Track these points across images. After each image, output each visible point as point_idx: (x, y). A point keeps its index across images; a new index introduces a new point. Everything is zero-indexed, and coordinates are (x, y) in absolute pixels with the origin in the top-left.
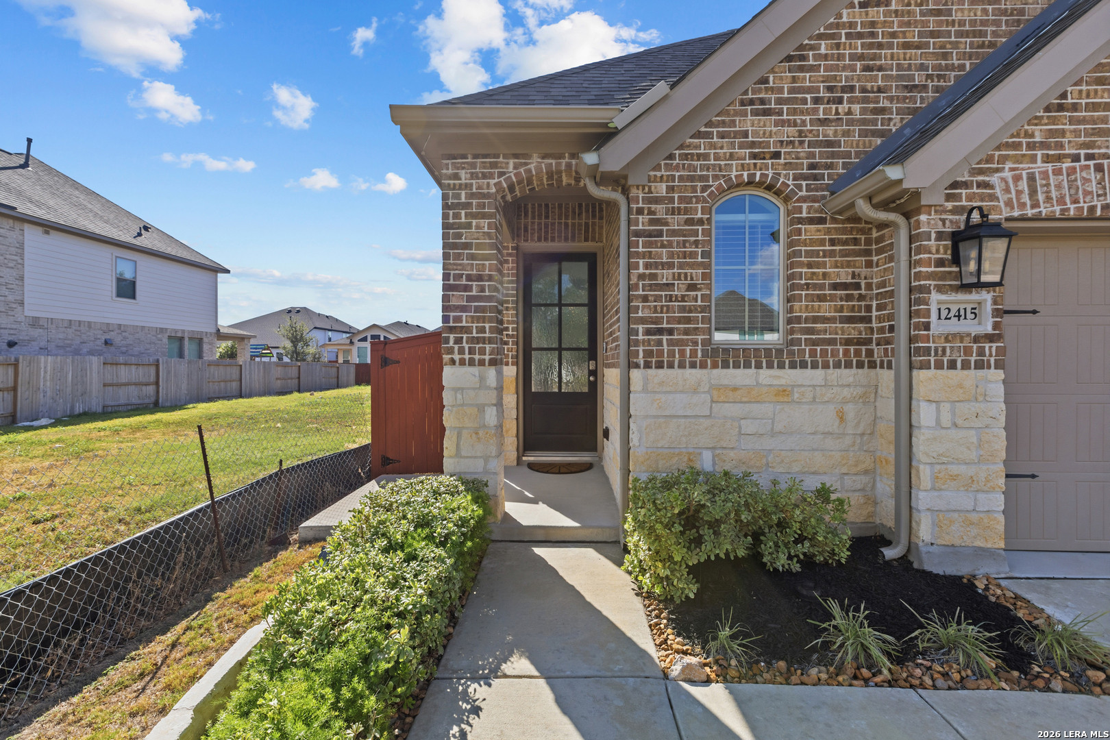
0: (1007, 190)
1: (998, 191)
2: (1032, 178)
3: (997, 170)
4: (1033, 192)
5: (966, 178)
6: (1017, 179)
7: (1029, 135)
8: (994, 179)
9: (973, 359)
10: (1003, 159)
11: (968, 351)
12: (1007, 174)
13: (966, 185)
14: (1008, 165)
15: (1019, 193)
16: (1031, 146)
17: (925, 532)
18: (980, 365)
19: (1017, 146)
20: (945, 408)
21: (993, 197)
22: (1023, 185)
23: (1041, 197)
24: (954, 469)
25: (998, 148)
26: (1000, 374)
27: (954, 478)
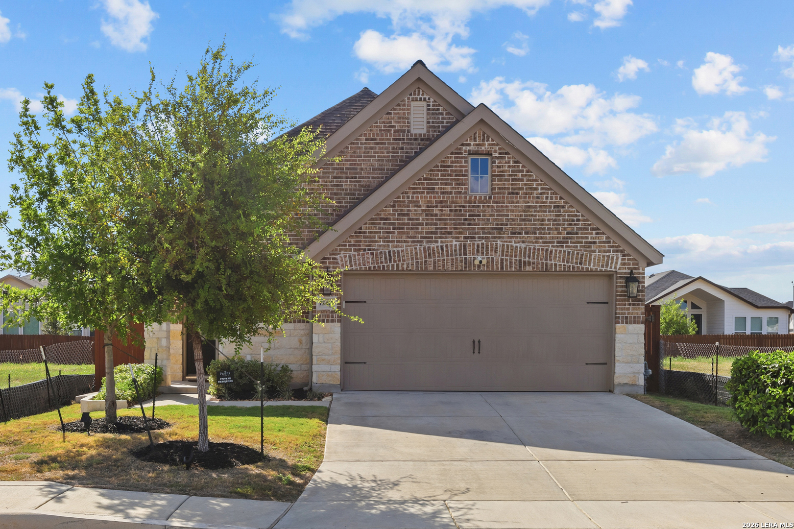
0: (342, 261)
1: (339, 261)
2: (350, 257)
3: (339, 254)
4: (351, 261)
5: (328, 256)
6: (345, 257)
7: (349, 242)
8: (338, 257)
9: (330, 319)
10: (341, 250)
11: (328, 316)
12: (342, 255)
13: (328, 259)
14: (342, 252)
15: (346, 262)
16: (350, 246)
17: (314, 380)
18: (332, 321)
19: (345, 245)
20: (321, 336)
21: (337, 263)
22: (347, 259)
23: (353, 263)
24: (323, 357)
25: (339, 246)
26: (339, 324)
27: (323, 360)
